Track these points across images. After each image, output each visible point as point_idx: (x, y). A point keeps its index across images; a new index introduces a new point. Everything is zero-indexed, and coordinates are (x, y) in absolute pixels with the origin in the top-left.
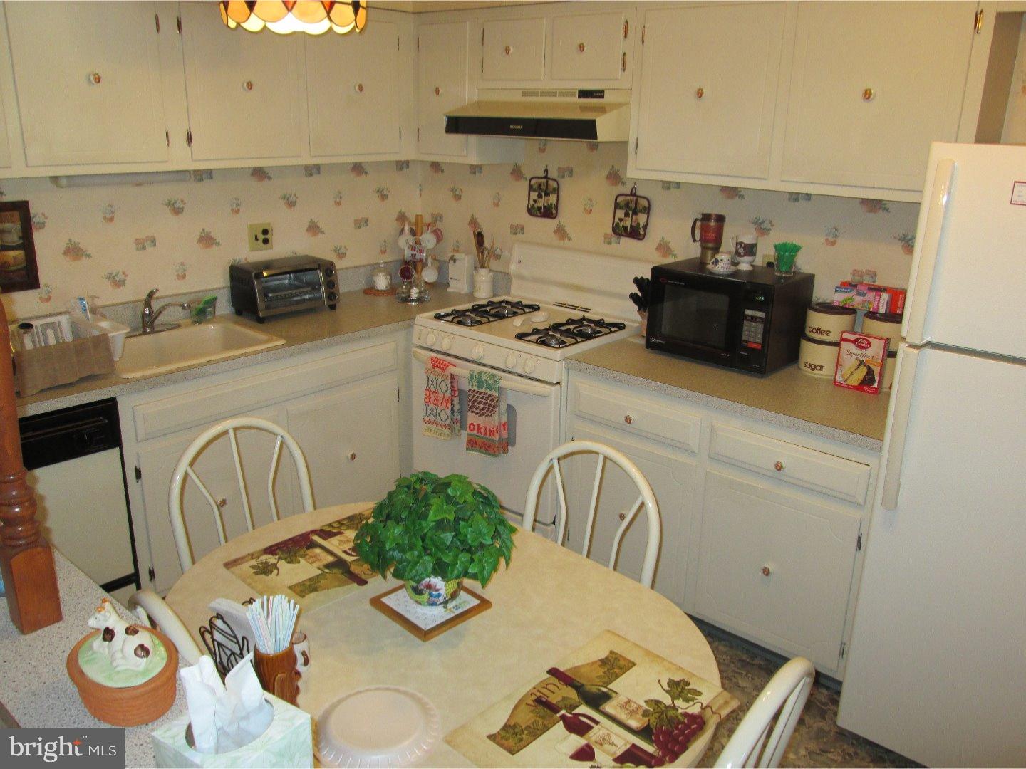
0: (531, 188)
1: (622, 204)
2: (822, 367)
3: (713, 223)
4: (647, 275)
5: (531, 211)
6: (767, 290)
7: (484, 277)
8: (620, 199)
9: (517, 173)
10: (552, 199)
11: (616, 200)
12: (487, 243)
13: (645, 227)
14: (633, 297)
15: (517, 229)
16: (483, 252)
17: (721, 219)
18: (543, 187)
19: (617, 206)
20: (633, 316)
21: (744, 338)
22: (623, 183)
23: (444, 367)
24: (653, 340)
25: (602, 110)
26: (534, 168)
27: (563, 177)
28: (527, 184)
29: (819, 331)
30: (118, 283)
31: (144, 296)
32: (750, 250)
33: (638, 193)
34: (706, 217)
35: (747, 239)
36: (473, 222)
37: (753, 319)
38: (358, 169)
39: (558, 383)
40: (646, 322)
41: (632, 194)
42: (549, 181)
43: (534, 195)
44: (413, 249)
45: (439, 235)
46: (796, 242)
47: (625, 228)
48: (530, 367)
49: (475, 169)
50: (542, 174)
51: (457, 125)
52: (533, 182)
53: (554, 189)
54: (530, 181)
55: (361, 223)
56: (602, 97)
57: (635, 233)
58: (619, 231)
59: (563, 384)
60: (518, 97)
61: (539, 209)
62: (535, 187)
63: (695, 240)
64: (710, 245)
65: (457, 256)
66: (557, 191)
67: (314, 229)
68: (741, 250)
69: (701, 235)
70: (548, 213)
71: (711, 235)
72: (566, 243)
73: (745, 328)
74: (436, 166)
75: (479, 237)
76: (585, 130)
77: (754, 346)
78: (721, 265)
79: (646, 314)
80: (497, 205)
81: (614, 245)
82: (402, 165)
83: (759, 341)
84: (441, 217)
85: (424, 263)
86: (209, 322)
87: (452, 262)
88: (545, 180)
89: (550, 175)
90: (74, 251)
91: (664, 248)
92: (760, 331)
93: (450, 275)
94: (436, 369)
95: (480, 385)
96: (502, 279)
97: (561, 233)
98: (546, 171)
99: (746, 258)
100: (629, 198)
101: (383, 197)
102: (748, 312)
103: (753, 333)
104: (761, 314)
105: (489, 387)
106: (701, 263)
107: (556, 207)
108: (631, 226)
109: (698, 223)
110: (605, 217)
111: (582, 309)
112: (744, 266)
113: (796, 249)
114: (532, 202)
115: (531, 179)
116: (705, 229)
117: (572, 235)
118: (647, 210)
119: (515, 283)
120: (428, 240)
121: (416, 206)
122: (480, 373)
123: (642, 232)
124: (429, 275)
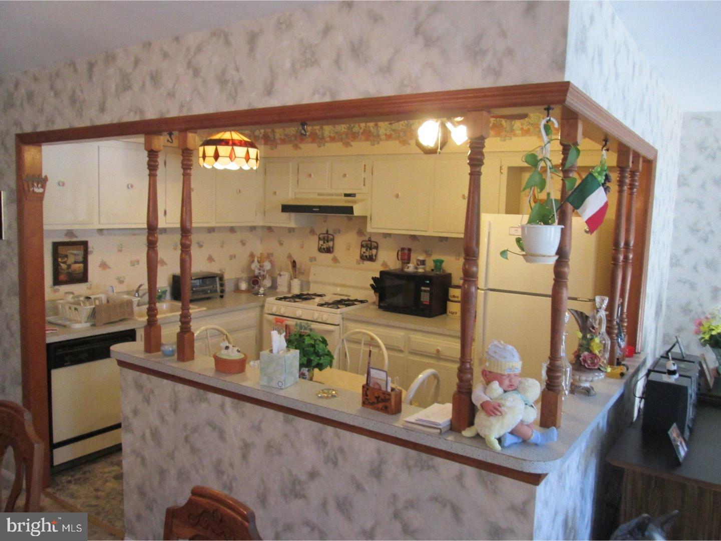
0: (320, 239)
1: (365, 245)
2: (456, 313)
3: (406, 252)
4: (378, 276)
5: (320, 250)
6: (430, 278)
7: (296, 283)
8: (364, 243)
9: (312, 232)
10: (331, 244)
11: (362, 243)
12: (298, 266)
13: (376, 256)
14: (372, 286)
15: (312, 259)
16: (296, 271)
17: (410, 250)
18: (326, 238)
19: (362, 246)
20: (372, 296)
21: (422, 300)
22: (365, 236)
23: (282, 322)
24: (382, 304)
25: (355, 202)
26: (321, 230)
27: (335, 233)
28: (318, 237)
29: (454, 296)
30: (121, 282)
31: (136, 288)
32: (423, 263)
33: (373, 240)
34: (403, 249)
35: (421, 258)
36: (290, 256)
37: (425, 291)
38: (232, 230)
39: (338, 325)
40: (378, 298)
41: (369, 241)
42: (329, 236)
43: (321, 242)
44: (259, 269)
45: (272, 262)
46: (442, 259)
47: (366, 256)
48: (325, 317)
49: (291, 230)
50: (325, 232)
51: (286, 208)
52: (321, 236)
53: (331, 239)
54: (319, 236)
55: (233, 257)
56: (355, 196)
57: (371, 259)
58: (363, 258)
59: (341, 326)
60: (316, 196)
61: (324, 249)
62: (322, 238)
63: (398, 260)
64: (406, 261)
65: (282, 273)
66: (333, 240)
67: (210, 259)
68: (419, 263)
69: (401, 258)
70: (329, 250)
71: (406, 257)
72: (338, 264)
73: (422, 295)
74: (270, 229)
75: (294, 263)
76: (349, 210)
77: (426, 303)
78: (411, 268)
79: (378, 294)
80: (302, 247)
81: (361, 265)
82: (253, 229)
83: (428, 301)
84: (272, 254)
85: (264, 277)
86: (163, 302)
87: (279, 276)
88: (327, 235)
89: (329, 233)
90: (104, 266)
91: (384, 264)
92: (428, 296)
93: (278, 283)
94: (279, 323)
95: (301, 329)
96: (306, 284)
97: (335, 260)
98: (327, 231)
99: (421, 266)
100: (367, 242)
101: (244, 244)
102: (423, 288)
103: (425, 298)
104: (428, 289)
105: (306, 329)
106: (402, 270)
107: (333, 248)
108: (369, 256)
109: (400, 253)
110: (356, 252)
111: (346, 296)
112: (421, 270)
113: (442, 262)
114: (320, 246)
115: (320, 234)
116: (403, 254)
117: (340, 261)
118: (377, 248)
119: (312, 285)
120: (267, 266)
121: (258, 248)
122: (301, 323)
123: (374, 258)
124: (267, 283)
